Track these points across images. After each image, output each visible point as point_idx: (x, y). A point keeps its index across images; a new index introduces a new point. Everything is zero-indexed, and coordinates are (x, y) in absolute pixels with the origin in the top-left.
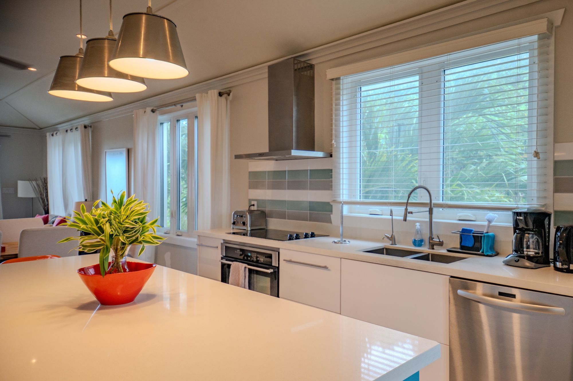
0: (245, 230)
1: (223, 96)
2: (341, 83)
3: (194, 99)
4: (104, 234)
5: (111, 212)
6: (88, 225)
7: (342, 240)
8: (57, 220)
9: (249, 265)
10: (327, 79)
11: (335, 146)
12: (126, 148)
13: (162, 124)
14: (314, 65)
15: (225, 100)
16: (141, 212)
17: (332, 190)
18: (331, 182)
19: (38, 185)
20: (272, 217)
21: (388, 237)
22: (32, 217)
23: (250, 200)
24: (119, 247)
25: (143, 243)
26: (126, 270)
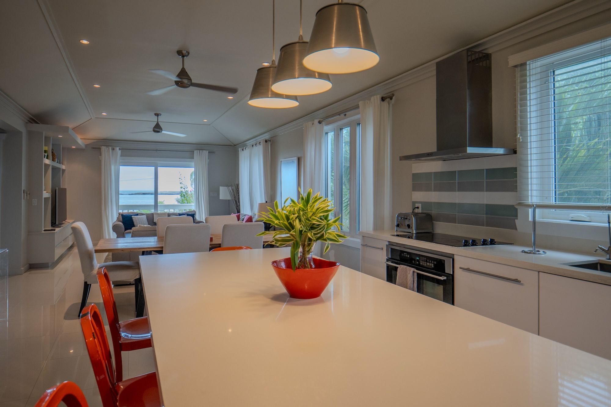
0: (410, 233)
1: (386, 100)
2: (528, 69)
3: (357, 107)
4: (294, 230)
5: (299, 209)
6: (280, 221)
7: (535, 250)
8: (246, 218)
9: (417, 269)
10: (509, 66)
11: (521, 140)
12: (297, 157)
13: (327, 133)
14: (491, 54)
15: (388, 104)
16: (326, 209)
17: (517, 191)
18: (516, 182)
19: (232, 190)
20: (440, 221)
21: (603, 250)
22: (229, 215)
23: (414, 203)
24: (306, 244)
25: (328, 241)
26: (312, 266)
